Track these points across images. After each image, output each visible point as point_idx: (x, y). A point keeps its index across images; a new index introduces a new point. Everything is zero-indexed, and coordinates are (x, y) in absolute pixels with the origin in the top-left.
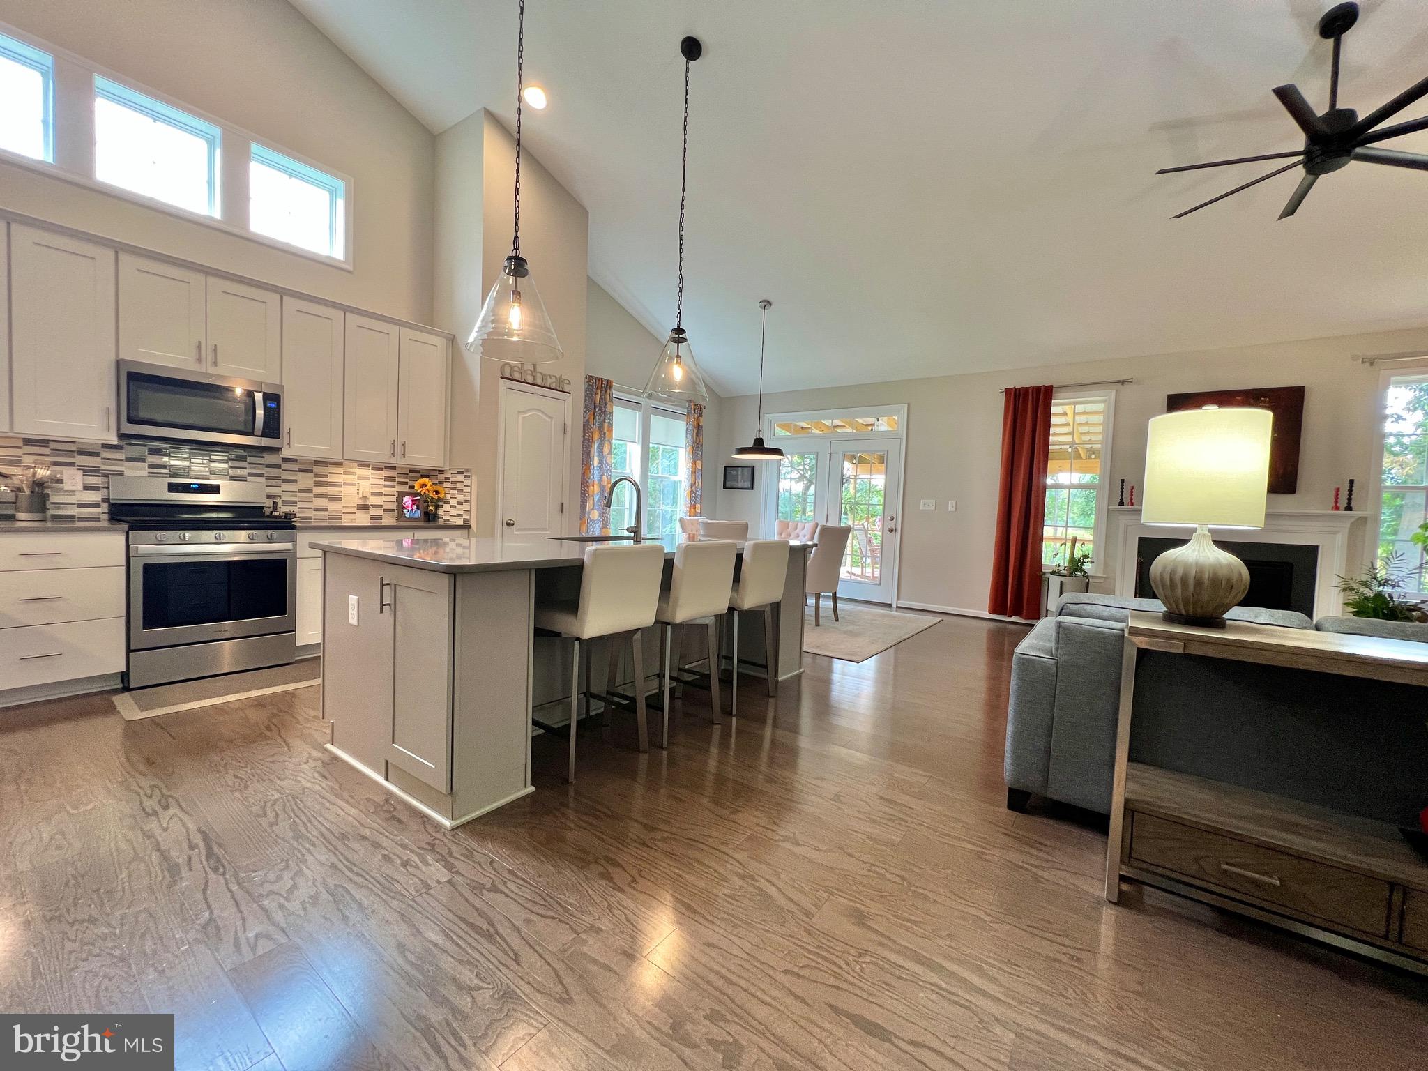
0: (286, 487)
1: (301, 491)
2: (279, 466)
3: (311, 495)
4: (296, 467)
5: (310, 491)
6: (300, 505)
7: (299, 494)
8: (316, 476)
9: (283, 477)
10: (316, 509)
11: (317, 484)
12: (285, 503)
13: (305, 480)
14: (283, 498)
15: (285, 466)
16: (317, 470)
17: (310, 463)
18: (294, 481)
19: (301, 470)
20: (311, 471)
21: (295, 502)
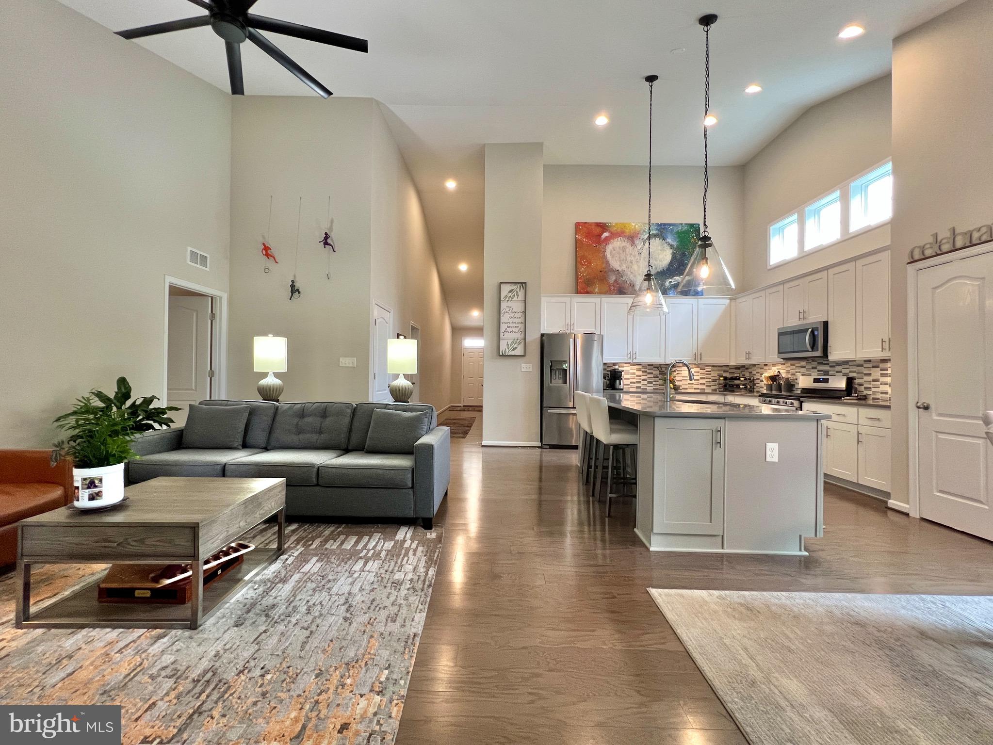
0: (866, 378)
1: (874, 381)
2: (862, 366)
3: (879, 383)
4: (870, 365)
5: (878, 381)
6: (873, 390)
7: (872, 383)
8: (882, 370)
9: (865, 372)
10: (882, 393)
11: (883, 375)
12: (866, 389)
13: (876, 373)
14: (865, 386)
15: (865, 365)
16: (882, 365)
17: (878, 362)
18: (870, 374)
19: (874, 367)
20: (878, 367)
21: (870, 388)
